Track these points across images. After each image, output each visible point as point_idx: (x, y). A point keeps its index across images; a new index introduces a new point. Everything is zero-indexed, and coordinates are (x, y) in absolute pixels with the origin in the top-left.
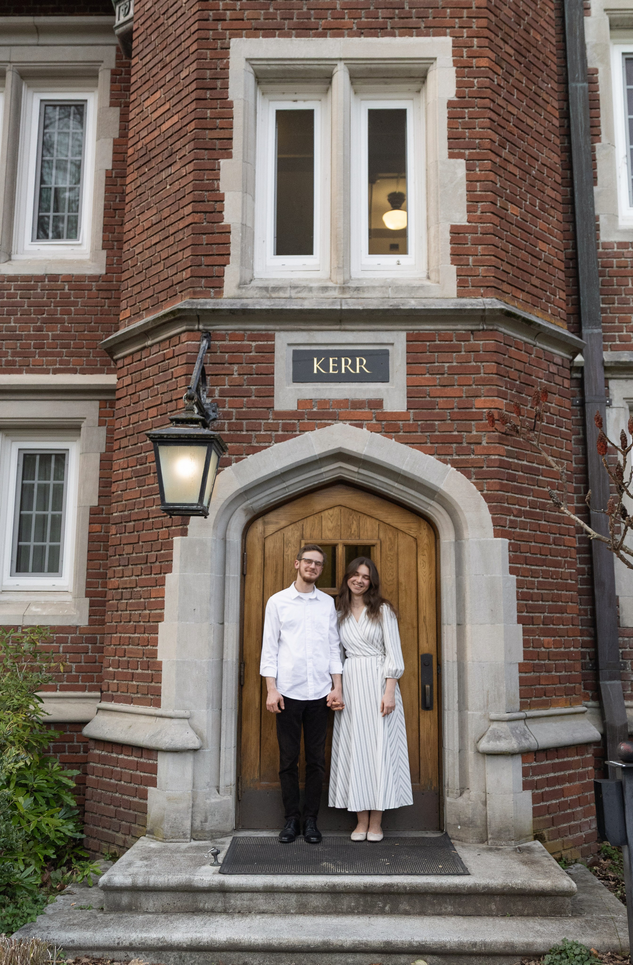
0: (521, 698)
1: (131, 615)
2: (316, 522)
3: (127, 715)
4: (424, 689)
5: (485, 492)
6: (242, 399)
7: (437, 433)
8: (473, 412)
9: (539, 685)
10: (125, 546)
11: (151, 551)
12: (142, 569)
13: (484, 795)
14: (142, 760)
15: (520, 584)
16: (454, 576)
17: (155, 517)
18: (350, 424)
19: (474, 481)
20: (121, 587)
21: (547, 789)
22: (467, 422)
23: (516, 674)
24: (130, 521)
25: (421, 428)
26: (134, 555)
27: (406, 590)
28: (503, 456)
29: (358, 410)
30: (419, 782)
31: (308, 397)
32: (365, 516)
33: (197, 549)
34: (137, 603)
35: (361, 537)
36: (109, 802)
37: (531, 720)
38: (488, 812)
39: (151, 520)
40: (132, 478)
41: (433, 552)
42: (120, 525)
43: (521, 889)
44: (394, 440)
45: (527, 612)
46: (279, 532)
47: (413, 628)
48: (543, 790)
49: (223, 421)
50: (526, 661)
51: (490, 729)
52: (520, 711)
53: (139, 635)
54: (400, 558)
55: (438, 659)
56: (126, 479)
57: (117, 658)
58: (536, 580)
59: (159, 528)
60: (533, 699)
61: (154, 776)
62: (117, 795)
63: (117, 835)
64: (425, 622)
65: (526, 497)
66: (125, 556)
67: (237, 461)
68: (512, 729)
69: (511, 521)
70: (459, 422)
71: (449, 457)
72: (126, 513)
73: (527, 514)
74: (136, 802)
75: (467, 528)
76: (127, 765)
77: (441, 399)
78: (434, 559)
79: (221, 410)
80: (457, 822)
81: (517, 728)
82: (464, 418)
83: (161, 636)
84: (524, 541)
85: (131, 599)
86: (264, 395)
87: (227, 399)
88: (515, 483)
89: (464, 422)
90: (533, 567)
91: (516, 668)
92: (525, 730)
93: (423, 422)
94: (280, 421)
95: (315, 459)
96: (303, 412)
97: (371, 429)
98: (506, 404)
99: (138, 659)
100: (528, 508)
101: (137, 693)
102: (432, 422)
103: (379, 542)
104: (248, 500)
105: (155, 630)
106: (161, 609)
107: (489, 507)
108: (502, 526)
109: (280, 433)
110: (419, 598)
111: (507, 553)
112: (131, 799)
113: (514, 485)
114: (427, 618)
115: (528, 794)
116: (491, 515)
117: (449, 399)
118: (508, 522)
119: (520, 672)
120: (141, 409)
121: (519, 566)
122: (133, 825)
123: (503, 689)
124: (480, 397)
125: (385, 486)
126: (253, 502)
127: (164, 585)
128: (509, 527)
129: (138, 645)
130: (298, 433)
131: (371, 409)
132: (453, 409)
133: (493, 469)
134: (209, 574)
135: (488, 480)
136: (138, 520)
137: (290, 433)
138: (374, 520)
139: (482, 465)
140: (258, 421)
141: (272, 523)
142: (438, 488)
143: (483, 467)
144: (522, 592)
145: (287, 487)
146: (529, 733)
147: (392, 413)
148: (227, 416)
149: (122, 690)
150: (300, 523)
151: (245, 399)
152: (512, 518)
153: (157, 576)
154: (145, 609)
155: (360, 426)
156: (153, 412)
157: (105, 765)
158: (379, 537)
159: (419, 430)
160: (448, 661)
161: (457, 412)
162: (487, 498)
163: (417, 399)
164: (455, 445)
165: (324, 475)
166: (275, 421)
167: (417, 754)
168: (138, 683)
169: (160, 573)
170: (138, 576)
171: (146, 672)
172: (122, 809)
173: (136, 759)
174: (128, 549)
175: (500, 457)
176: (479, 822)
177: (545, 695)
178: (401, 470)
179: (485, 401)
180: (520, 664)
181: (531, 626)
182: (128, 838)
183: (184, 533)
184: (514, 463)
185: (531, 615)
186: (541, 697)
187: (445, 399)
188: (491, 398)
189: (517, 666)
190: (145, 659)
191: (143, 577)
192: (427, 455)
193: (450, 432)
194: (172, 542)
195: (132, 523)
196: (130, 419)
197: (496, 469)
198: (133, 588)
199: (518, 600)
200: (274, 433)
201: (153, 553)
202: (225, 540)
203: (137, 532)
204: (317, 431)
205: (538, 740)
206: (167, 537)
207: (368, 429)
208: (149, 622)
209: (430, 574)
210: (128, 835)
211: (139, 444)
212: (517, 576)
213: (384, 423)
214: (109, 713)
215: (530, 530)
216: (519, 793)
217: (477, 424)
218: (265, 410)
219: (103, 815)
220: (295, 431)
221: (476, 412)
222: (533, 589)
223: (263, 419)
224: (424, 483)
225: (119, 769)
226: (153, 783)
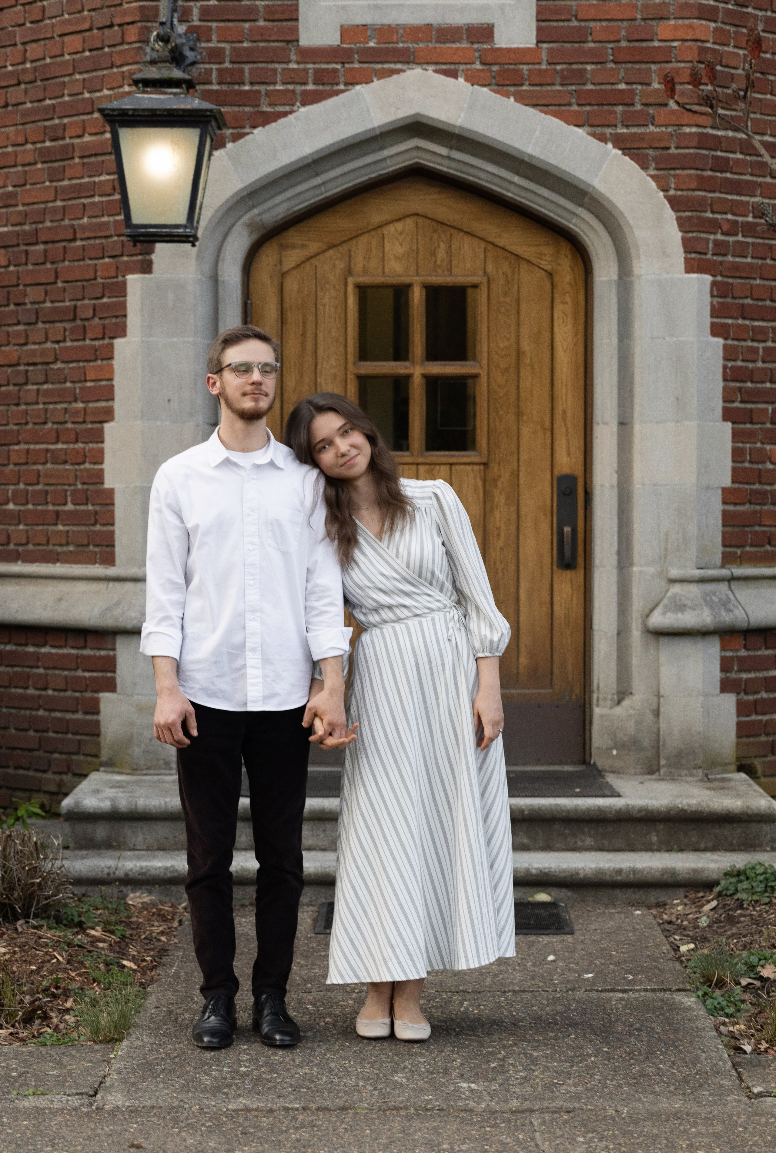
0: (724, 545)
1: (46, 411)
2: (374, 243)
3: (49, 582)
4: (561, 533)
5: (672, 192)
6: (241, 24)
7: (590, 87)
8: (654, 47)
9: (760, 525)
10: (28, 289)
11: (83, 298)
12: (65, 330)
13: (655, 700)
14: (85, 652)
15: (729, 354)
16: (615, 340)
17: (89, 238)
18: (436, 71)
19: (652, 172)
20: (24, 360)
21: (764, 695)
22: (644, 66)
23: (717, 507)
24: (36, 243)
25: (562, 78)
26: (48, 305)
27: (532, 365)
28: (705, 127)
29: (448, 45)
30: (551, 686)
31: (359, 20)
32: (461, 234)
33: (170, 296)
34: (59, 390)
35: (455, 270)
36: (26, 725)
37: (740, 583)
38: (661, 725)
39: (78, 243)
40: (35, 164)
41: (582, 298)
42: (16, 249)
43: (696, 812)
44: (512, 99)
45: (742, 402)
46: (307, 264)
47: (545, 430)
48: (758, 696)
49: (207, 66)
50: (736, 486)
51: (669, 594)
52: (723, 566)
53: (65, 446)
54: (524, 307)
55: (585, 483)
56: (23, 165)
57: (22, 486)
58: (761, 345)
59: (97, 259)
60: (748, 549)
61: (109, 675)
62: (41, 713)
63: (44, 776)
64: (565, 420)
65: (747, 199)
66: (29, 306)
67: (236, 138)
68: (706, 595)
69: (717, 243)
70: (629, 66)
71: (609, 131)
72: (27, 228)
73: (749, 229)
74: (78, 720)
75: (638, 256)
76: (57, 663)
77: (599, 24)
78: (582, 308)
79: (204, 45)
80: (611, 744)
81: (714, 594)
82: (638, 58)
83: (108, 446)
84: (741, 278)
85: (46, 382)
86: (281, 17)
87: (214, 25)
88: (728, 175)
89: (637, 66)
90: (756, 323)
91: (718, 496)
92: (728, 598)
93: (564, 66)
94: (310, 66)
95: (373, 134)
96: (351, 49)
97: (473, 79)
98: (716, 29)
99: (66, 487)
100: (750, 219)
101: (68, 544)
102: (580, 66)
103: (485, 280)
104: (254, 207)
105: (99, 437)
106: (108, 400)
107: (679, 219)
108: (700, 253)
109: (310, 87)
110: (555, 378)
111: (707, 299)
112: (69, 716)
113: (726, 179)
114: (569, 415)
115: (730, 701)
116: (680, 234)
117: (612, 24)
118: (711, 245)
119: (724, 502)
120: (49, 35)
121: (730, 321)
122: (75, 757)
123: (693, 529)
124: (668, 19)
125: (496, 180)
126: (264, 212)
127: (111, 358)
128: (713, 255)
129: (65, 462)
130: (342, 87)
131: (472, 43)
132: (619, 41)
133: (687, 151)
134: (191, 339)
135: (678, 172)
136: (53, 242)
137: (328, 88)
138: (476, 241)
139: (666, 144)
140: (271, 66)
141: (293, 247)
142: (589, 185)
143: (668, 148)
144: (732, 368)
145: (324, 184)
146: (736, 603)
147: (509, 50)
148: (216, 56)
149: (37, 541)
150: (346, 247)
151: (247, 25)
152: (719, 237)
153: (97, 343)
154: (75, 401)
155: (453, 74)
156: (74, 42)
157: (13, 666)
158: (485, 272)
159: (558, 80)
160: (602, 486)
161: (627, 48)
162: (675, 203)
163: (554, 24)
164: (620, 108)
165: (389, 162)
166: (301, 66)
167: (548, 642)
168: (67, 528)
169: (103, 338)
170: (58, 342)
171: (83, 508)
172: (51, 734)
173: (74, 651)
174: (34, 294)
175: (699, 130)
176: (646, 742)
177: (769, 543)
178: (524, 153)
179: (675, 28)
180: (724, 490)
181: (748, 426)
182: (67, 778)
183: (146, 268)
184: (727, 137)
185: (749, 406)
186: (762, 546)
187: (604, 24)
188: (687, 22)
189: (720, 492)
190: (80, 486)
191: (69, 344)
192: (572, 128)
193: (613, 84)
194: (124, 283)
195: (41, 247)
196: (25, 51)
197: (691, 151)
198: (47, 364)
199: (725, 380)
200: (299, 88)
201: (86, 302)
202: (215, 280)
203: (52, 263)
204: (377, 84)
205: (751, 615)
206: (113, 274)
207: (466, 80)
208: (84, 422)
209: (576, 335)
210: (66, 773)
211: (48, 102)
212: (726, 339)
213: (495, 68)
214: (14, 580)
215: (752, 257)
216: (713, 696)
217: (660, 69)
218: (283, 44)
219: (14, 749)
220: (338, 84)
221: (660, 47)
222: (754, 361)
223: (279, 62)
224: (565, 177)
225: (41, 671)
226: (111, 686)
